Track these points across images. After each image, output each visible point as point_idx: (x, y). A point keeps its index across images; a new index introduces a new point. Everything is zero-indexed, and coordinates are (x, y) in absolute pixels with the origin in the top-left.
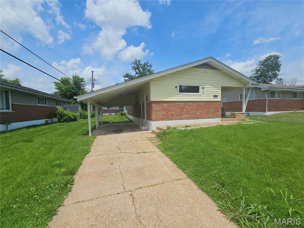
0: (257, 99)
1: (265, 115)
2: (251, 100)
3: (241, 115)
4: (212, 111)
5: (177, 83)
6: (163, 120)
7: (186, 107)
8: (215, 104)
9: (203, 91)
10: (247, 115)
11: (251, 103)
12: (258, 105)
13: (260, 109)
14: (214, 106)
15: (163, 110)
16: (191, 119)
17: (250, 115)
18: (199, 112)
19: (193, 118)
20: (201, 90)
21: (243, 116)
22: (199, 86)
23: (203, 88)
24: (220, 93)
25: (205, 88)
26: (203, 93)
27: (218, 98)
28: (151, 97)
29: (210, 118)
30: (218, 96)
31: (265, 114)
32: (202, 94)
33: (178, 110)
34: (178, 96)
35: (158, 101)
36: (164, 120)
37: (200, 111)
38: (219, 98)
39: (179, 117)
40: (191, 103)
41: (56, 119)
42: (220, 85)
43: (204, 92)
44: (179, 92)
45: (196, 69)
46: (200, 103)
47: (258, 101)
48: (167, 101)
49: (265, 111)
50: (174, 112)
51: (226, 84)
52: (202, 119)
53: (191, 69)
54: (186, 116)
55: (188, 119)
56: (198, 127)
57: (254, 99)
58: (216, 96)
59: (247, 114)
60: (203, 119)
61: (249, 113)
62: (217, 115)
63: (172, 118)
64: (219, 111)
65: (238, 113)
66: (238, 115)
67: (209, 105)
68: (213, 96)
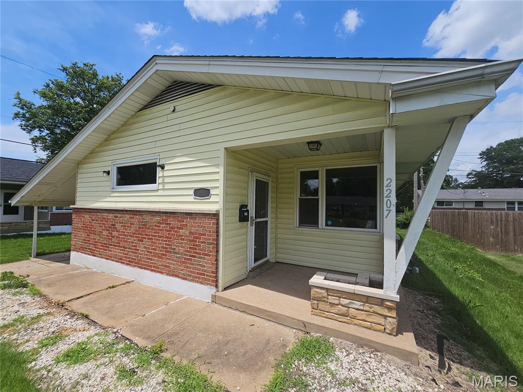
3: (357, 304)
4: (182, 250)
6: (83, 253)
7: (118, 226)
9: (164, 176)
14: (187, 233)
18: (145, 247)
20: (159, 173)
21: (382, 321)
22: (156, 164)
23: (163, 167)
24: (218, 180)
26: (164, 183)
27: (213, 199)
30: (212, 192)
32: (162, 187)
33: (104, 232)
35: (79, 209)
36: (85, 254)
38: (217, 199)
42: (215, 147)
43: (166, 180)
44: (116, 185)
50: (98, 237)
54: (117, 251)
60: (153, 274)
62: (199, 270)
63: (95, 250)
64: (206, 255)
65: (327, 290)
66: (332, 299)
67: (172, 228)
68: (192, 192)
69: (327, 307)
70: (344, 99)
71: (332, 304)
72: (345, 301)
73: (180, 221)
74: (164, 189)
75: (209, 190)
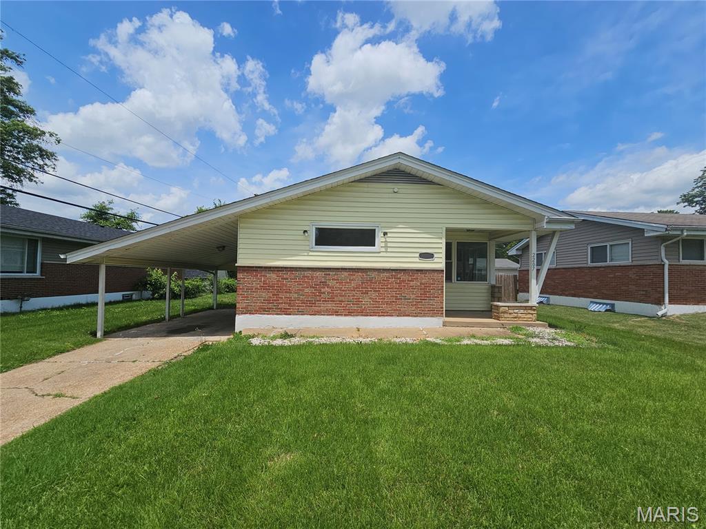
0: (635, 263)
1: (660, 313)
2: (620, 266)
3: (522, 311)
4: (413, 296)
5: (308, 223)
6: (264, 314)
7: (331, 283)
8: (425, 279)
9: (386, 241)
10: (607, 310)
11: (617, 274)
12: (639, 281)
13: (644, 293)
14: (419, 284)
15: (266, 287)
16: (345, 315)
17: (617, 309)
18: (371, 299)
19: (350, 313)
20: (379, 238)
21: (531, 316)
22: (375, 230)
23: (385, 234)
24: (440, 248)
25: (389, 235)
26: (386, 247)
27: (436, 260)
28: (239, 256)
29: (403, 316)
30: (435, 255)
31: (661, 310)
32: (383, 250)
33: (307, 290)
34: (311, 254)
35: (253, 267)
36: (268, 314)
37: (374, 295)
38: (440, 260)
39: (310, 306)
40: (346, 274)
41: (147, 294)
42: (440, 226)
43: (389, 245)
44: (316, 245)
45: (365, 185)
46: (374, 275)
47: (637, 270)
48: (276, 267)
49: (660, 302)
50: (296, 295)
51: (463, 221)
52: (379, 316)
53: (349, 186)
54: (330, 306)
55: (337, 313)
56: (334, 340)
57: (628, 262)
58: (426, 256)
59: (608, 307)
61: (613, 305)
62: (430, 308)
63: (290, 309)
64: (436, 297)
65: (508, 307)
66: (511, 311)
67: (403, 281)
68: (418, 255)
69: (508, 316)
70: (517, 213)
71: (510, 313)
72: (516, 311)
73: (411, 276)
74: (386, 252)
75: (433, 254)
